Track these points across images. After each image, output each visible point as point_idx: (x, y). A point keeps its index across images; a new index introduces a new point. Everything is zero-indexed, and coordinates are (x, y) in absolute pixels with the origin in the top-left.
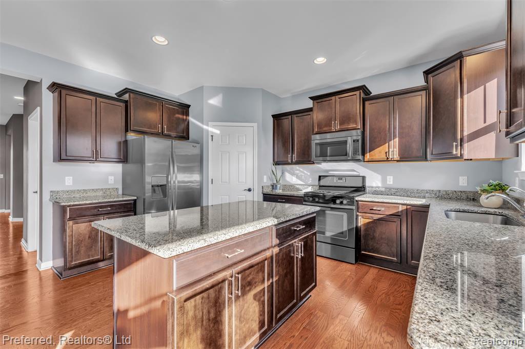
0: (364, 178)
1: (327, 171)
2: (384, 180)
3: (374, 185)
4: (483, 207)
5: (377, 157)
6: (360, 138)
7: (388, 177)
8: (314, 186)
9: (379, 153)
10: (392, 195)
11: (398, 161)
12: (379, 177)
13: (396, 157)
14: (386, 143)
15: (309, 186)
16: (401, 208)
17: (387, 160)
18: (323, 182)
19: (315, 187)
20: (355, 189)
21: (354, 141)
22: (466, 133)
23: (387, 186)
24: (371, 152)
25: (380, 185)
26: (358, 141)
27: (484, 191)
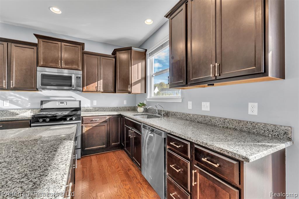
0: (80, 102)
1: (48, 97)
2: (92, 103)
3: (86, 106)
4: (138, 112)
5: (91, 89)
6: (81, 76)
7: (94, 101)
8: (33, 109)
9: (92, 87)
10: (96, 111)
11: (102, 92)
12: (89, 101)
13: (102, 90)
14: (96, 82)
15: (29, 109)
16: (107, 117)
17: (97, 91)
18: (45, 106)
19: (35, 110)
20: (75, 109)
21: (77, 77)
22: (132, 82)
23: (93, 106)
24: (87, 86)
25: (89, 106)
26: (80, 78)
27: (139, 106)
